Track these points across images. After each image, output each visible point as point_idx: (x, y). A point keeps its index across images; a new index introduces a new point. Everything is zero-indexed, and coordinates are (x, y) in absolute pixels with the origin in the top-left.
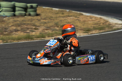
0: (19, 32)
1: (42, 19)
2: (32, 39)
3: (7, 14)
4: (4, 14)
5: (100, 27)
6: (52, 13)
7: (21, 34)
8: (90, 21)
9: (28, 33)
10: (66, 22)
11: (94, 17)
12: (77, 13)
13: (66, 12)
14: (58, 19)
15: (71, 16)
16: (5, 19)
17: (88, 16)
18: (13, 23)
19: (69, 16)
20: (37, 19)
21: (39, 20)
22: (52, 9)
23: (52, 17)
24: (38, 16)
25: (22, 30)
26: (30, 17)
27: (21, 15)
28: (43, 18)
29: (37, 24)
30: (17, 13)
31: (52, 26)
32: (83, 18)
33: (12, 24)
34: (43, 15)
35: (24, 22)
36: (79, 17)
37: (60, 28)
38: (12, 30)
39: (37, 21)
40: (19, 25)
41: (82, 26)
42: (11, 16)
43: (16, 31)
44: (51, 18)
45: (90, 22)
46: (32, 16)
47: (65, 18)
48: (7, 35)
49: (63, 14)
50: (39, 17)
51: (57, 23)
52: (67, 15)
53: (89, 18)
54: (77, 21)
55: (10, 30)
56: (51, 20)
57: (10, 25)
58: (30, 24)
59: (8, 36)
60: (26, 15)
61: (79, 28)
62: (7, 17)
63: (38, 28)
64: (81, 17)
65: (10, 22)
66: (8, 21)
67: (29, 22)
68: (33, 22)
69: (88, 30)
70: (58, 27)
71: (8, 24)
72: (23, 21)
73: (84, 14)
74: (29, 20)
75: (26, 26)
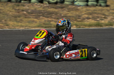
0: (90, 20)
1: (111, 9)
2: (101, 26)
3: (81, 4)
4: (78, 4)
7: (92, 21)
9: (98, 21)
16: (79, 8)
18: (85, 11)
20: (107, 10)
21: (108, 11)
24: (108, 7)
25: (93, 18)
26: (100, 8)
27: (93, 6)
28: (112, 9)
29: (107, 14)
30: (90, 3)
33: (85, 13)
34: (112, 6)
35: (96, 12)
38: (84, 17)
39: (106, 11)
40: (90, 14)
42: (85, 6)
43: (88, 18)
46: (102, 7)
48: (80, 21)
50: (108, 8)
57: (83, 13)
60: (97, 5)
62: (81, 7)
63: (107, 17)
65: (83, 11)
66: (82, 10)
67: (100, 12)
68: (103, 12)
71: (81, 12)
72: (94, 10)
74: (99, 10)
75: (96, 15)
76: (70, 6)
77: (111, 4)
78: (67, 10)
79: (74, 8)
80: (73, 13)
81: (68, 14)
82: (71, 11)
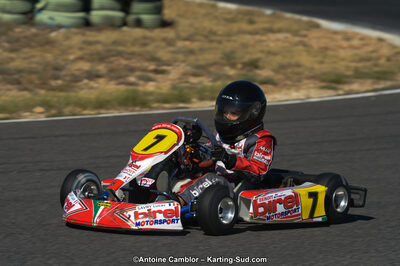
0: (101, 81)
1: (179, 38)
2: (144, 104)
3: (63, 18)
4: (51, 18)
5: (376, 69)
6: (216, 17)
7: (109, 88)
8: (344, 48)
9: (131, 84)
10: (262, 52)
11: (357, 34)
12: (299, 21)
13: (263, 15)
14: (234, 38)
15: (280, 31)
16: (53, 35)
17: (336, 33)
18: (81, 49)
19: (271, 31)
20: (164, 40)
21: (170, 43)
22: (214, 6)
23: (214, 33)
24: (166, 30)
25: (113, 75)
26: (138, 32)
27: (110, 24)
28: (184, 35)
29: (164, 54)
30: (96, 16)
31: (215, 64)
32: (319, 38)
33: (79, 53)
34: (184, 25)
35: (121, 48)
36: (305, 36)
37: (242, 69)
38: (77, 73)
39: (163, 44)
40: (101, 58)
41: (317, 66)
42: (77, 26)
43: (93, 76)
44: (209, 36)
45: (342, 53)
46: (147, 28)
47: (258, 37)
48: (60, 89)
49: (251, 22)
50: (169, 33)
51: (233, 52)
52: (266, 25)
53: (339, 37)
54: (301, 47)
55: (73, 75)
56: (212, 41)
57: (72, 57)
58: (140, 55)
59: (62, 94)
60: (125, 24)
61: (307, 73)
62: (62, 31)
63: (165, 68)
64: (314, 34)
65: (70, 47)
66: (66, 43)
67: (136, 49)
68: (149, 48)
69: (335, 81)
70: (233, 66)
71: (64, 52)
72: (115, 43)
73: (324, 23)
74: (134, 42)
75: (124, 62)
76: (17, 30)
77: (179, 16)
78: (6, 45)
79: (36, 35)
80: (33, 56)
81: (12, 59)
82: (24, 47)
